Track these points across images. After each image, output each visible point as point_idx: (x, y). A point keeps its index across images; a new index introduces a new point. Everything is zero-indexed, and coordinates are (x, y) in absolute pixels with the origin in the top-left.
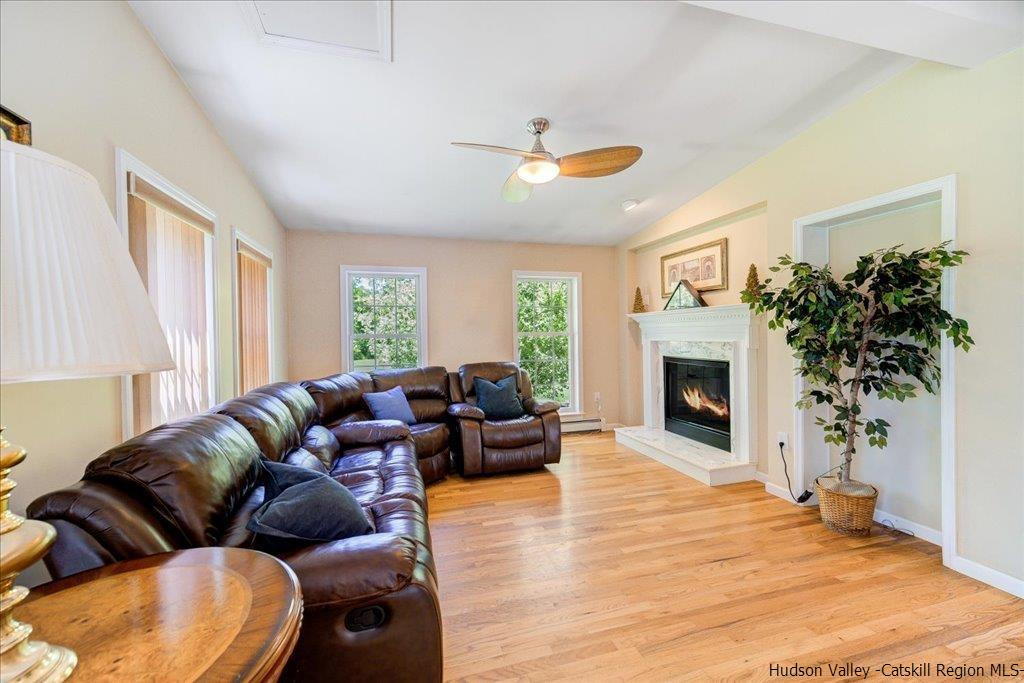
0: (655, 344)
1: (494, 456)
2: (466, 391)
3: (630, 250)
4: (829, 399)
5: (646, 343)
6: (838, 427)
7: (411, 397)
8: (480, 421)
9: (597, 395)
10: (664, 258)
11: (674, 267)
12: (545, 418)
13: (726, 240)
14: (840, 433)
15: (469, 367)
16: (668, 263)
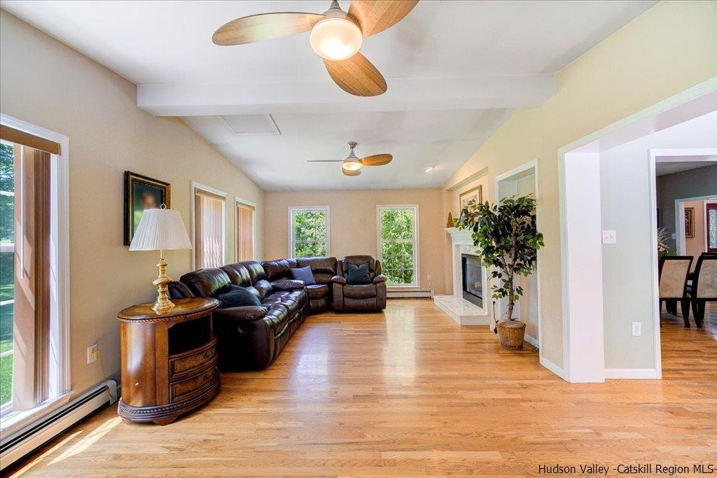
0: (458, 246)
1: (349, 302)
2: (344, 270)
3: (448, 190)
4: (500, 276)
5: (453, 246)
6: (501, 290)
7: (315, 272)
8: (343, 284)
9: (429, 276)
10: (461, 195)
11: (464, 201)
12: (378, 285)
13: (481, 186)
14: (501, 293)
15: (348, 258)
16: (463, 198)
